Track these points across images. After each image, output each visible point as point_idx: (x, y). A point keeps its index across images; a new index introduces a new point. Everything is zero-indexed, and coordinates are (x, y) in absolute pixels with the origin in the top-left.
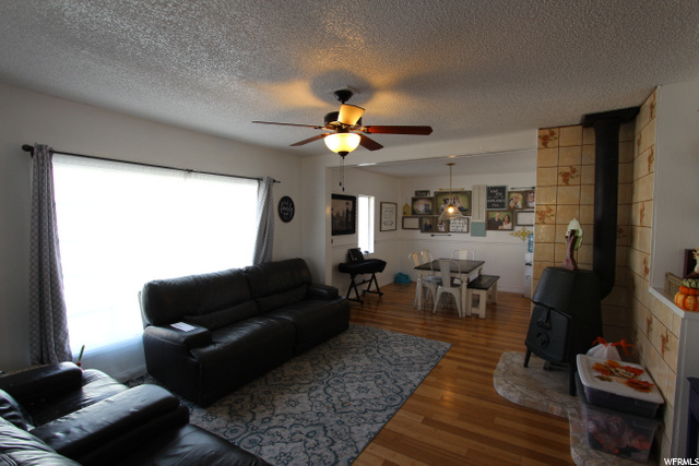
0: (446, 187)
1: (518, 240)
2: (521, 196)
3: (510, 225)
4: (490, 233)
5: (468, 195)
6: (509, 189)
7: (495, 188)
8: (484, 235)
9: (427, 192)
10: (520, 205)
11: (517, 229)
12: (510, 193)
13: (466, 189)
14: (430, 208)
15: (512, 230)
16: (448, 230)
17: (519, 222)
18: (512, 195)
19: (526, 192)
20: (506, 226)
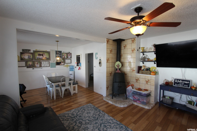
0: (38, 49)
1: (66, 68)
2: (66, 55)
3: (63, 63)
4: (58, 66)
5: (49, 53)
6: (62, 52)
7: (59, 51)
8: (55, 67)
9: (29, 50)
10: (66, 57)
11: (65, 64)
12: (63, 53)
13: (48, 51)
14: (31, 57)
15: (64, 65)
16: (41, 66)
17: (66, 63)
18: (64, 54)
19: (67, 53)
20: (62, 64)
